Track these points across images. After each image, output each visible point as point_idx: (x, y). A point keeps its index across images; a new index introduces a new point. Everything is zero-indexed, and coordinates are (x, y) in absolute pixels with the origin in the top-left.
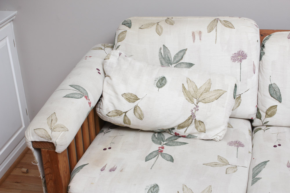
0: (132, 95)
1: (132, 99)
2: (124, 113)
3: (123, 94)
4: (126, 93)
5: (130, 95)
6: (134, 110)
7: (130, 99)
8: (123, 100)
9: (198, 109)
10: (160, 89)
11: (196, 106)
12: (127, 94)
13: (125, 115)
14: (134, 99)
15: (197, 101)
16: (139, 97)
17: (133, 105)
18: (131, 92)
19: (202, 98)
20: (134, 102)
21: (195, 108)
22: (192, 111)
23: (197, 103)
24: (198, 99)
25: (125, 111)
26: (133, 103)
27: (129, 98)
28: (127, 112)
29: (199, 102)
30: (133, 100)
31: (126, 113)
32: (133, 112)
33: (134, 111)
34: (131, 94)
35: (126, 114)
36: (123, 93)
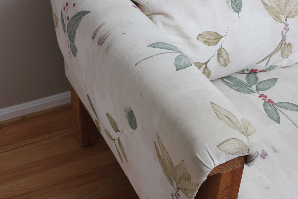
0: (211, 33)
1: (212, 40)
2: (204, 64)
3: (198, 37)
4: (201, 33)
5: (208, 35)
6: (218, 55)
7: (209, 41)
8: (200, 44)
9: (288, 29)
10: (239, 13)
11: (285, 24)
12: (203, 34)
13: (206, 67)
14: (215, 39)
15: (285, 18)
16: (221, 34)
17: (215, 48)
18: (207, 30)
19: (288, 11)
20: (217, 43)
21: (285, 28)
22: (283, 34)
23: (286, 20)
24: (284, 14)
25: (205, 61)
26: (215, 46)
27: (207, 39)
28: (208, 62)
29: (287, 18)
30: (214, 41)
31: (206, 63)
32: (217, 59)
33: (218, 57)
34: (209, 32)
35: (206, 65)
36: (198, 35)
